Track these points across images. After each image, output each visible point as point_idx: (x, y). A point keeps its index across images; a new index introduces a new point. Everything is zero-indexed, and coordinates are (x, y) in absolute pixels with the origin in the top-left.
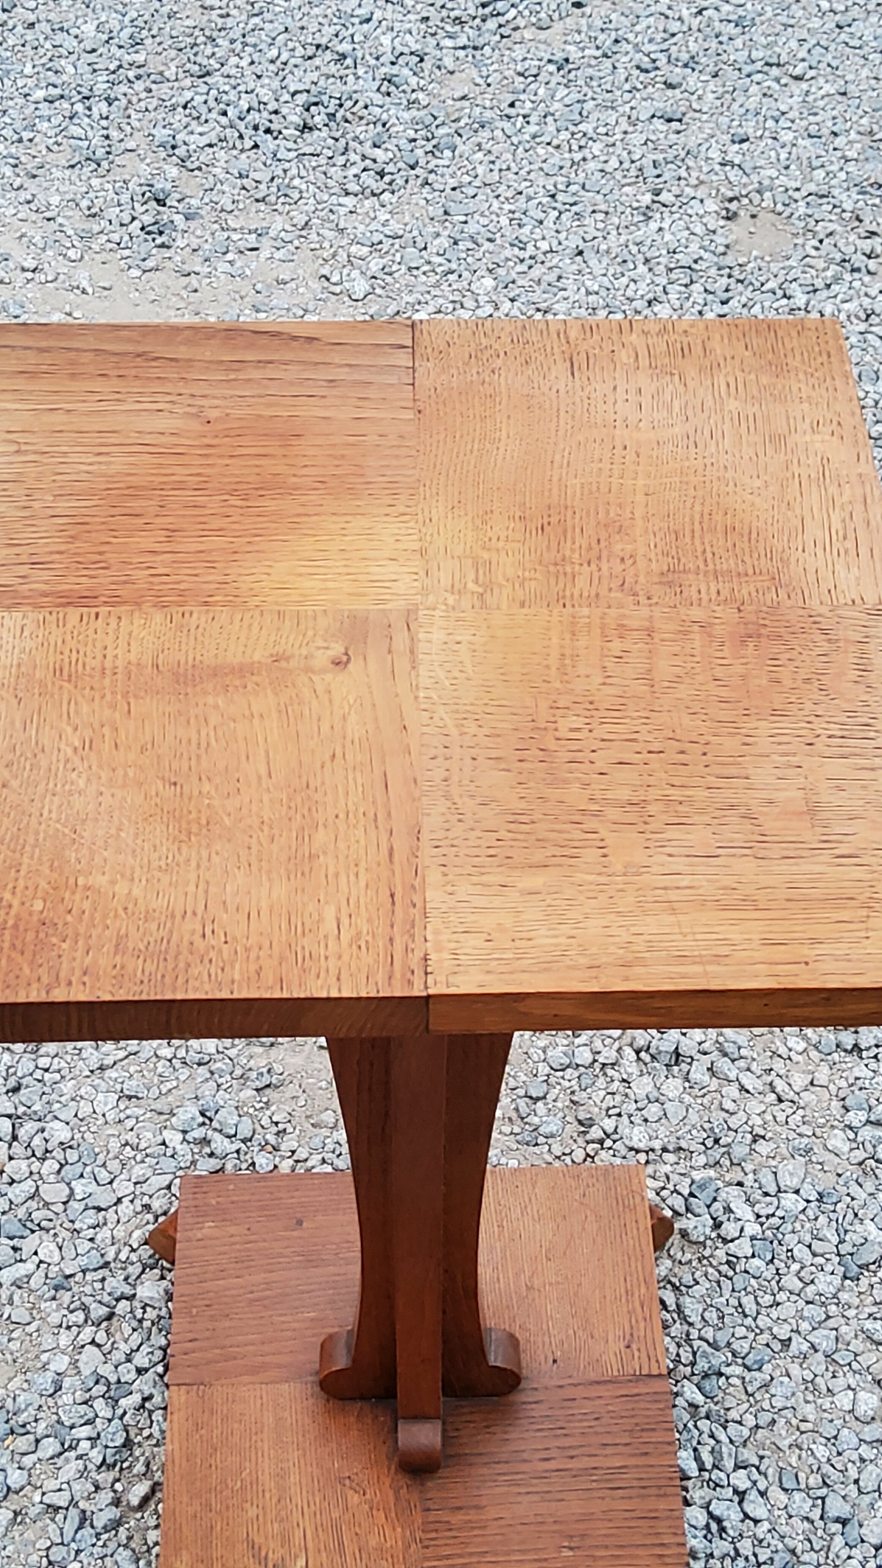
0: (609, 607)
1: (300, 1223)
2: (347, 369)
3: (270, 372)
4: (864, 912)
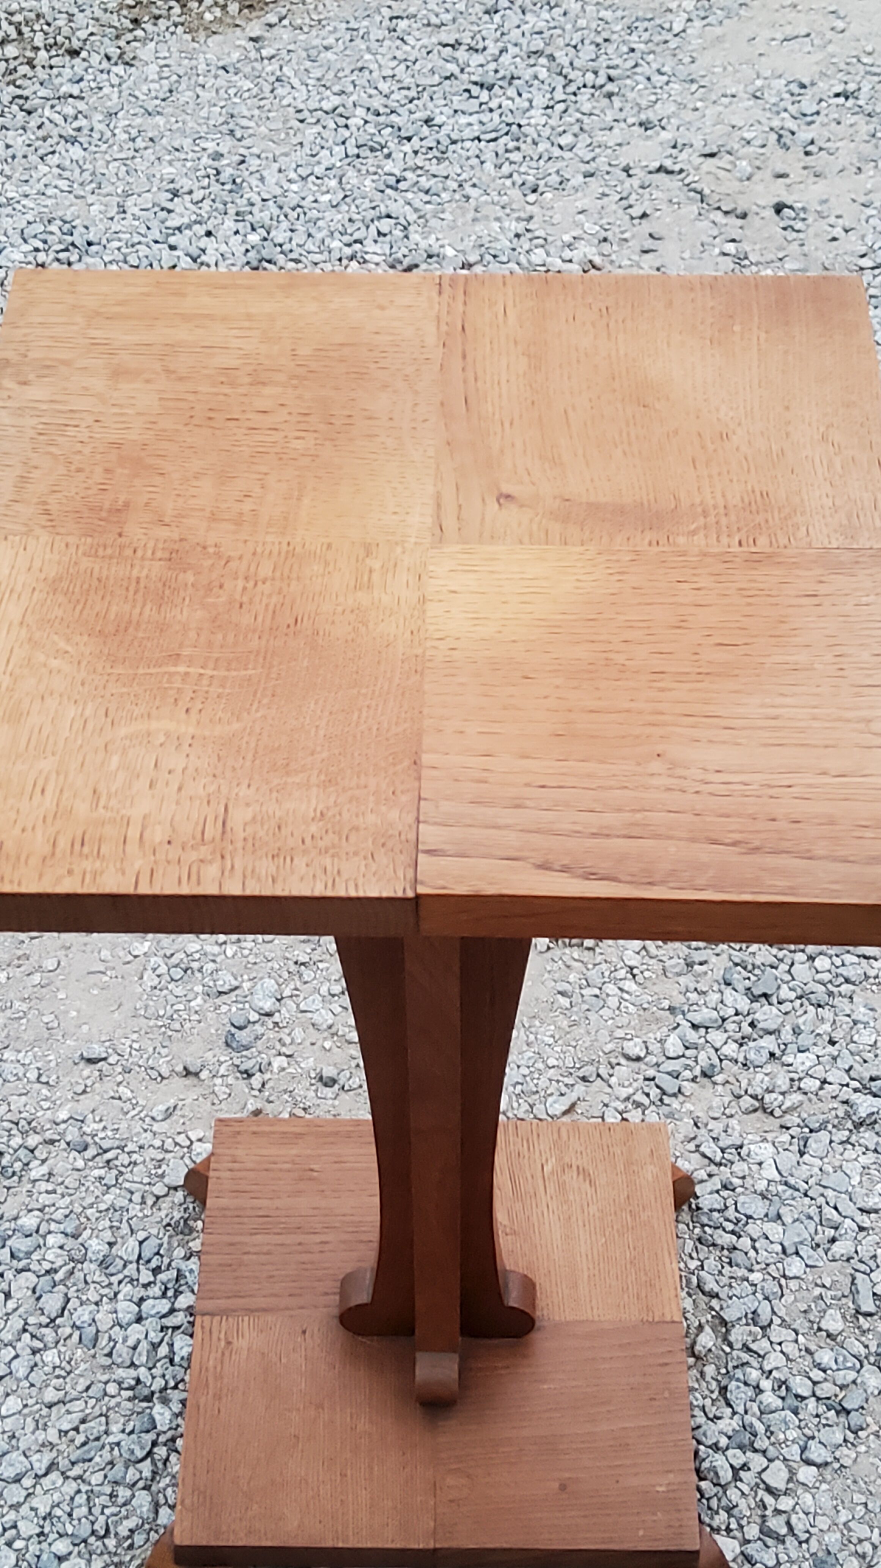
0: (246, 541)
1: (563, 1487)
2: (501, 822)
3: (594, 821)
4: (102, 310)
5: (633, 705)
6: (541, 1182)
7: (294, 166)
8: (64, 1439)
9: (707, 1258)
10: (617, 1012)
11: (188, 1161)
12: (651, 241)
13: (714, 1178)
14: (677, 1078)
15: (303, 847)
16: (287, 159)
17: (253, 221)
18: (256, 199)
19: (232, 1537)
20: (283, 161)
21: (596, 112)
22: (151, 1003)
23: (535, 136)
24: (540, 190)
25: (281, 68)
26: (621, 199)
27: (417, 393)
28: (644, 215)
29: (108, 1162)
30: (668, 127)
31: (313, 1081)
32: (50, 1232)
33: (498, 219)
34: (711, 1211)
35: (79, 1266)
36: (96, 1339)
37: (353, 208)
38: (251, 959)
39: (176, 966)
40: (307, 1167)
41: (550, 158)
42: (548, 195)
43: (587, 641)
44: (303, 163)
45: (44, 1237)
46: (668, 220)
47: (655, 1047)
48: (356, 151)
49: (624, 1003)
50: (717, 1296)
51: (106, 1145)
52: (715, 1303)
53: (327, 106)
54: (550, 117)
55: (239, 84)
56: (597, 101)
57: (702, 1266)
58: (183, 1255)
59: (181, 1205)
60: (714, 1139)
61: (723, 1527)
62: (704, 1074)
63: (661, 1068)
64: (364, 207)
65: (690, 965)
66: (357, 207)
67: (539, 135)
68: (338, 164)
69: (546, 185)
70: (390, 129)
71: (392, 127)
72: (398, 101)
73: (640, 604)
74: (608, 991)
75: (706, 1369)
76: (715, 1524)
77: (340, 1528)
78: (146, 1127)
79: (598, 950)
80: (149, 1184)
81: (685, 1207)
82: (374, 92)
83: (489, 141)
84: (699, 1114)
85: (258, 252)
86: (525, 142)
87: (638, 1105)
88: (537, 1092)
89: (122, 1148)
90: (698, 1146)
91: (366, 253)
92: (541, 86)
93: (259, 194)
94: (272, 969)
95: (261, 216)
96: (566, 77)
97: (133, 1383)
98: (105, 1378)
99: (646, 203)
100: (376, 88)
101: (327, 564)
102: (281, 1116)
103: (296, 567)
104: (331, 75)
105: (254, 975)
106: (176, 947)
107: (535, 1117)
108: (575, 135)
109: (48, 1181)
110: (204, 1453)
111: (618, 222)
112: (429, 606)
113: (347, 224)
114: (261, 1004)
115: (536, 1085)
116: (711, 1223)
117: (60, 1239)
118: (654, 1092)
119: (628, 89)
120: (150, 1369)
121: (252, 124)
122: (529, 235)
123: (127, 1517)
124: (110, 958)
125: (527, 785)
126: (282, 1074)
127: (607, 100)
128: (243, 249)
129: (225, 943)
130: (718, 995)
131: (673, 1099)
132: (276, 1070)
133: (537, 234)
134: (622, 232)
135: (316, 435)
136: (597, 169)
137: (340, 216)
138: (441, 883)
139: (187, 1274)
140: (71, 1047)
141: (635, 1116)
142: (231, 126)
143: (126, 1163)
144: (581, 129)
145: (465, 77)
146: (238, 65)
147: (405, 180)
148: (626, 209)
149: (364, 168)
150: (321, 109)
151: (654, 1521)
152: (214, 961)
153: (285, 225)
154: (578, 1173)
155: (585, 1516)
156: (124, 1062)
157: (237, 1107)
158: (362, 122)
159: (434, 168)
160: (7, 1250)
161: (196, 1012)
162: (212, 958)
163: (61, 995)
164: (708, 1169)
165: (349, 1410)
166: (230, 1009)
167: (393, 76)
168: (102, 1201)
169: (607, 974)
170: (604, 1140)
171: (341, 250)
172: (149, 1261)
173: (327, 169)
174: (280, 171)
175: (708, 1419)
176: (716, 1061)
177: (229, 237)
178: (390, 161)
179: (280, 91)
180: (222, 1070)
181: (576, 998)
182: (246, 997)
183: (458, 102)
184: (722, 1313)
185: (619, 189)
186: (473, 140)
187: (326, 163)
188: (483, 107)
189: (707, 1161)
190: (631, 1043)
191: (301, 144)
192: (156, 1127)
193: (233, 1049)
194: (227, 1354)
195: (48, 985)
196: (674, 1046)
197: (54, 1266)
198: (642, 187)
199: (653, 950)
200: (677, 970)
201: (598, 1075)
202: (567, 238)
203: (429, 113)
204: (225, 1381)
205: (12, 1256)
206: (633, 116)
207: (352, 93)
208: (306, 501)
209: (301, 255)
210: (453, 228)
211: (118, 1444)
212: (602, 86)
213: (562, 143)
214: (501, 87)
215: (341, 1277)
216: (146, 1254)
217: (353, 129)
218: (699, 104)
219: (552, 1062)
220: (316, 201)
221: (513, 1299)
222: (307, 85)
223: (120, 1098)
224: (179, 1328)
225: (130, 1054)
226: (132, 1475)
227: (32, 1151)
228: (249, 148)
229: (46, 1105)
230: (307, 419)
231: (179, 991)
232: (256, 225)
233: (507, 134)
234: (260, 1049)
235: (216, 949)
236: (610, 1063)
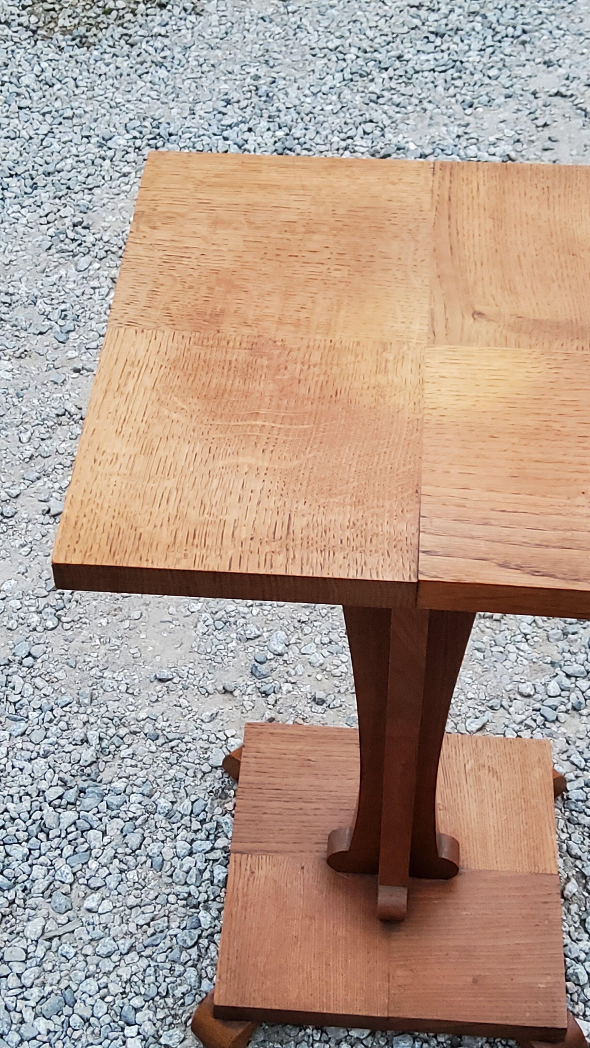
0: (302, 338)
1: (475, 981)
2: (474, 534)
3: (538, 536)
4: (205, 180)
5: (565, 458)
6: (463, 776)
7: (308, 85)
8: (140, 930)
9: (574, 833)
10: (515, 664)
11: (225, 750)
12: (549, 142)
13: (580, 779)
14: (555, 710)
15: (341, 545)
16: (304, 81)
17: (280, 122)
18: (282, 107)
19: (252, 1002)
20: (301, 82)
21: (514, 54)
22: (202, 644)
23: (472, 69)
24: (475, 106)
25: (301, 19)
26: (530, 113)
27: (417, 241)
28: (545, 125)
29: (172, 748)
30: (564, 66)
31: (309, 701)
32: (133, 793)
33: (445, 125)
34: (577, 800)
35: (152, 816)
36: (162, 865)
37: (348, 115)
38: (269, 617)
39: (219, 620)
40: (307, 758)
41: (482, 85)
42: (480, 110)
43: (534, 413)
44: (314, 84)
45: (129, 796)
46: (562, 128)
47: (540, 689)
48: (350, 76)
49: (520, 658)
50: (580, 858)
51: (171, 736)
52: (578, 863)
53: (331, 45)
54: (482, 57)
55: (272, 29)
56: (515, 47)
57: (570, 838)
58: (220, 812)
59: (220, 779)
60: (580, 752)
61: (581, 1014)
62: (574, 708)
63: (545, 703)
64: (354, 114)
65: (565, 634)
66: (350, 114)
67: (475, 69)
68: (338, 85)
69: (479, 103)
70: (373, 63)
71: (375, 61)
72: (379, 44)
73: (570, 389)
74: (509, 649)
75: (571, 907)
76: (576, 1011)
77: (325, 1000)
78: (197, 726)
79: (503, 621)
80: (199, 764)
81: (559, 798)
82: (364, 37)
83: (440, 72)
84: (571, 735)
85: (283, 143)
86: (465, 73)
87: (528, 727)
88: (460, 715)
89: (181, 739)
90: (569, 757)
91: (356, 146)
92: (477, 36)
93: (284, 103)
94: (283, 624)
95: (285, 118)
96: (494, 30)
97: (186, 895)
98: (167, 891)
99: (548, 117)
100: (365, 34)
101: (357, 356)
102: (287, 723)
103: (336, 356)
104: (334, 25)
105: (271, 628)
106: (219, 607)
107: (458, 732)
108: (500, 69)
109: (132, 759)
110: (235, 944)
111: (528, 129)
112: (426, 386)
113: (343, 126)
114: (275, 648)
115: (459, 710)
116: (577, 809)
117: (139, 798)
118: (540, 719)
119: (537, 39)
120: (198, 887)
121: (280, 56)
122: (466, 136)
123: (180, 985)
124: (175, 612)
125: (493, 510)
126: (289, 694)
127: (522, 46)
128: (273, 140)
129: (252, 606)
130: (585, 656)
131: (552, 724)
132: (284, 692)
133: (472, 135)
134: (530, 136)
135: (349, 268)
136: (514, 93)
137: (338, 121)
138: (434, 573)
139: (223, 825)
140: (149, 670)
141: (526, 734)
142: (267, 58)
143: (184, 749)
144: (504, 65)
145: (425, 28)
146: (272, 17)
147: (383, 97)
148: (533, 120)
149: (355, 88)
150: (327, 48)
151: (537, 1007)
152: (244, 618)
153: (301, 125)
154: (489, 771)
155: (490, 1001)
156: (184, 682)
157: (257, 716)
158: (355, 57)
159: (403, 89)
160: (104, 803)
161: (232, 651)
162: (243, 615)
163: (143, 636)
164: (576, 772)
165: (332, 922)
166: (255, 650)
167: (377, 26)
168: (168, 774)
169: (509, 637)
170: (507, 749)
171: (338, 143)
172: (198, 815)
173: (330, 88)
174: (298, 89)
175: (572, 940)
176: (582, 700)
177: (264, 132)
178: (373, 84)
179: (300, 35)
180: (249, 691)
181: (488, 653)
182: (265, 642)
183: (420, 45)
184: (583, 870)
185: (528, 106)
186: (430, 71)
187: (329, 84)
188: (437, 49)
189: (575, 767)
190: (524, 685)
191: (313, 71)
192: (204, 726)
193: (256, 676)
194: (251, 879)
195: (134, 628)
196: (554, 688)
197: (135, 815)
198: (545, 106)
199: (540, 623)
200: (557, 637)
201: (502, 706)
202: (492, 139)
203: (400, 52)
204: (250, 897)
205: (108, 807)
206: (539, 57)
207: (348, 38)
208: (342, 313)
209: (311, 146)
210: (414, 131)
211: (176, 936)
212: (519, 37)
213: (491, 75)
214: (449, 36)
215: (329, 832)
216: (196, 811)
217: (349, 62)
218: (585, 51)
219: (470, 695)
220: (322, 110)
221: (445, 854)
222: (318, 31)
223: (180, 706)
224: (217, 860)
225: (188, 677)
226: (184, 957)
227: (122, 739)
228: (278, 73)
229: (131, 708)
230: (342, 257)
231: (221, 637)
232: (282, 125)
233: (453, 67)
234: (274, 677)
235: (246, 610)
236: (509, 698)
